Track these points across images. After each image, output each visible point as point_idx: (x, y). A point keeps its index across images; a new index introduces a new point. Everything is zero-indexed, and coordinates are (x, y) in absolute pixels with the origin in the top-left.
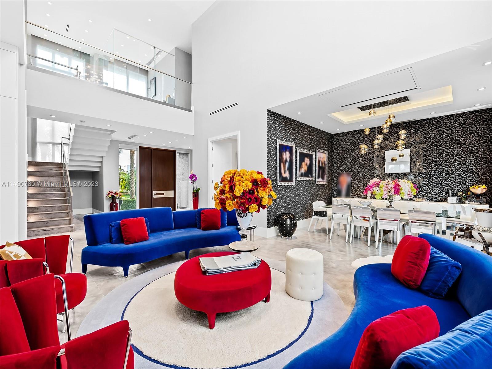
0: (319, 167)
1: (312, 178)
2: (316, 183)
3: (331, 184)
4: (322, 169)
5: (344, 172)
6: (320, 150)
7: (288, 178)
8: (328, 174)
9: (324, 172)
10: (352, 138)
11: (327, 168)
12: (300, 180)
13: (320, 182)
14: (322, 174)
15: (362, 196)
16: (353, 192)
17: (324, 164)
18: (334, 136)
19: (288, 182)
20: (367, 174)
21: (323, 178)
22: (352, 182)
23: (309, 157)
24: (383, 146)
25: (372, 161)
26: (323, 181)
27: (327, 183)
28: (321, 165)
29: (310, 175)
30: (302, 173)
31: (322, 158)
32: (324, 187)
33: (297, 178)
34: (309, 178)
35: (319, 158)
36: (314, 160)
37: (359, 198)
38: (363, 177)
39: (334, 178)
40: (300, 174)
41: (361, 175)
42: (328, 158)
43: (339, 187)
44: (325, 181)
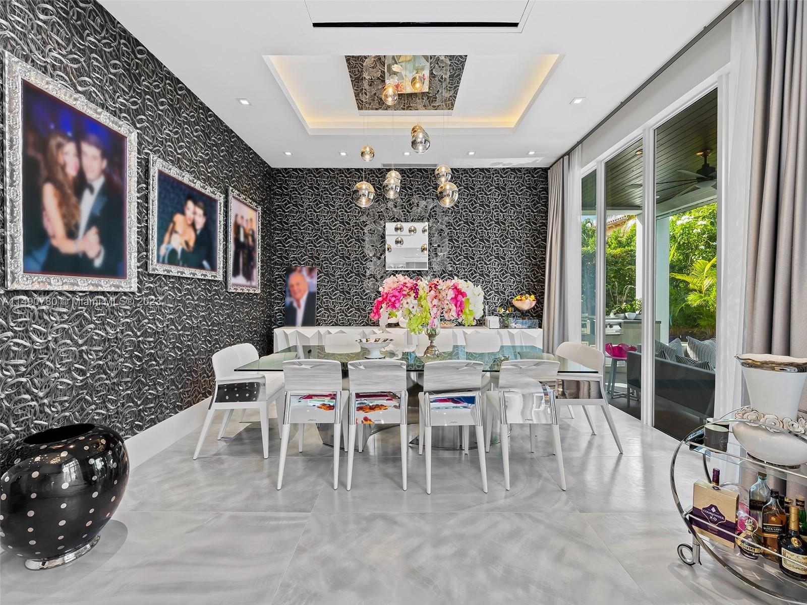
0: (239, 245)
1: (214, 273)
2: (226, 287)
3: (270, 294)
4: (246, 251)
5: (300, 264)
6: (239, 195)
7: (98, 263)
8: (261, 266)
9: (250, 259)
10: (319, 185)
11: (259, 251)
12: (165, 276)
13: (241, 286)
14: (244, 264)
15: (340, 321)
16: (321, 311)
17: (250, 239)
18: (275, 174)
19: (95, 280)
20: (350, 271)
21: (248, 276)
22: (319, 289)
23: (201, 204)
24: (382, 212)
25: (361, 243)
26: (248, 283)
27: (258, 291)
28: (242, 239)
29: (205, 263)
30: (173, 252)
31: (247, 221)
32: (252, 300)
33: (150, 267)
34: (204, 272)
35: (236, 216)
36: (220, 218)
37: (333, 325)
38: (343, 278)
39: (276, 278)
40: (164, 250)
41: (338, 273)
42: (262, 224)
43: (288, 300)
44: (254, 285)
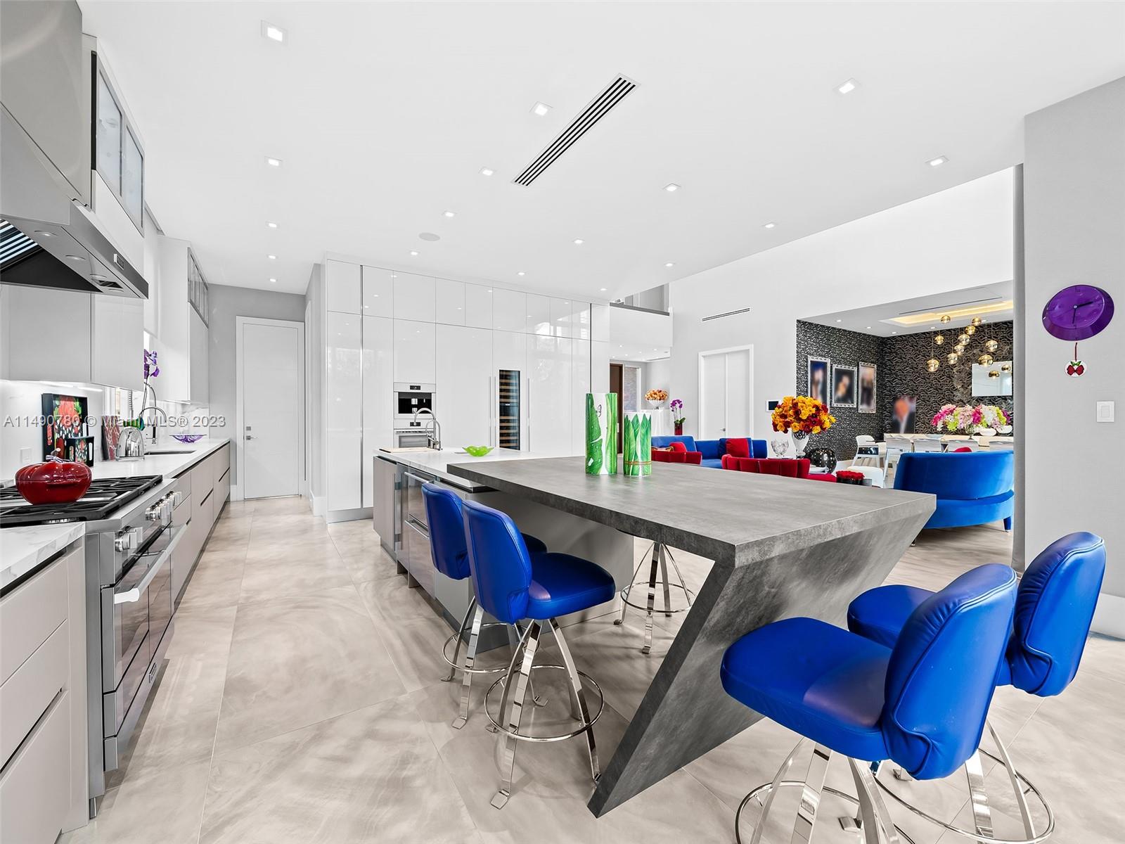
0: (864, 388)
3: (882, 413)
4: (868, 391)
9: (870, 395)
14: (867, 398)
17: (870, 384)
18: (886, 341)
23: (848, 375)
24: (966, 359)
25: (951, 379)
26: (869, 408)
28: (866, 385)
29: (850, 400)
30: (839, 398)
31: (868, 375)
35: (863, 375)
39: (886, 404)
40: (836, 398)
41: (932, 399)
42: (877, 373)
43: (894, 417)
44: (872, 409)
